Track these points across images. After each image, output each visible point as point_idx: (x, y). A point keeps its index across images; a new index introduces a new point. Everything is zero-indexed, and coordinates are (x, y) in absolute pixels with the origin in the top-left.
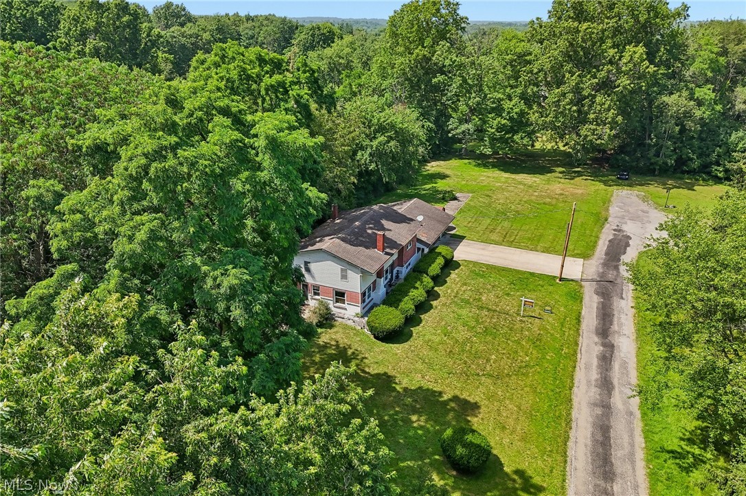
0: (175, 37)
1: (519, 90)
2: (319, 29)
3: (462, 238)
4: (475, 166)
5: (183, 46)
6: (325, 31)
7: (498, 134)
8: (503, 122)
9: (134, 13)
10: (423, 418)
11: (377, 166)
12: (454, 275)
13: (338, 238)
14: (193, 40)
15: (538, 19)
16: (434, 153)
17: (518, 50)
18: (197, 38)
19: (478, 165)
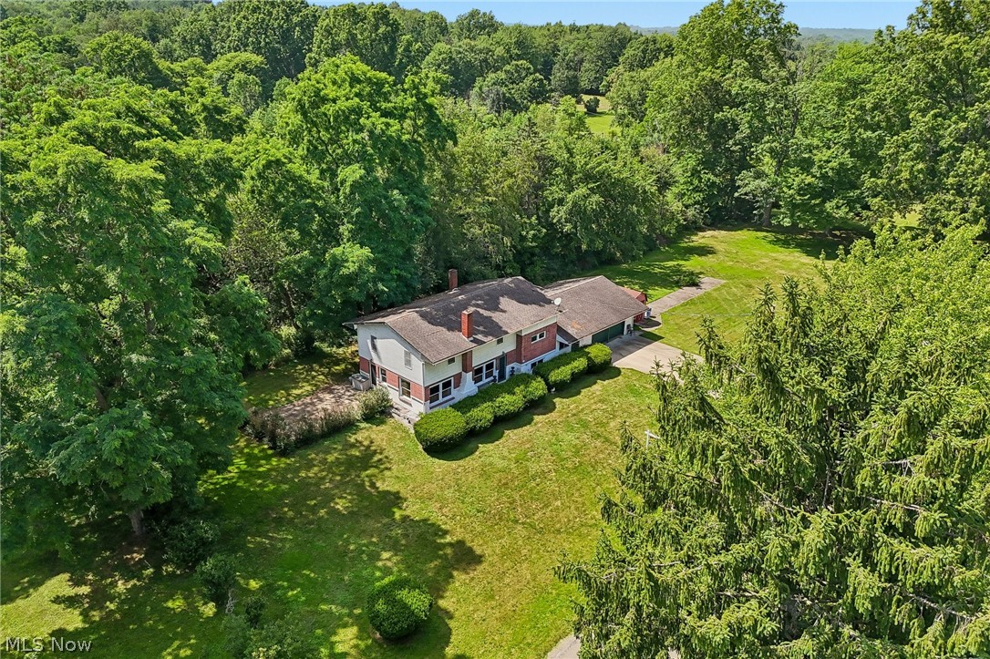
0: (460, 53)
1: (845, 135)
2: (655, 42)
3: (656, 338)
4: (770, 242)
5: (469, 65)
6: (663, 45)
7: (798, 198)
8: (809, 180)
9: (393, 24)
10: (395, 559)
11: (575, 227)
12: (599, 387)
13: (417, 312)
14: (482, 56)
15: (889, 28)
16: (714, 219)
17: (850, 74)
18: (487, 54)
19: (776, 242)
